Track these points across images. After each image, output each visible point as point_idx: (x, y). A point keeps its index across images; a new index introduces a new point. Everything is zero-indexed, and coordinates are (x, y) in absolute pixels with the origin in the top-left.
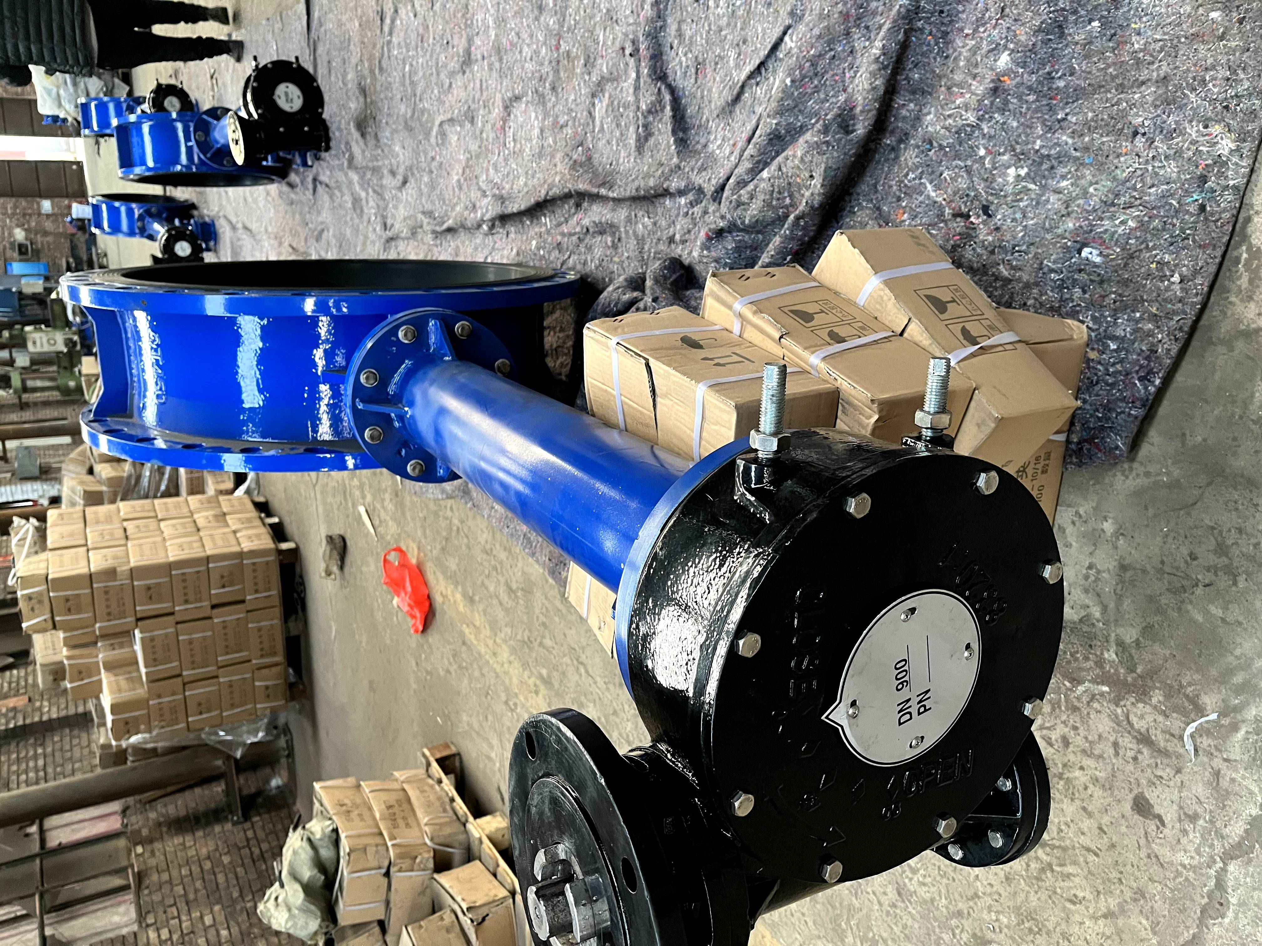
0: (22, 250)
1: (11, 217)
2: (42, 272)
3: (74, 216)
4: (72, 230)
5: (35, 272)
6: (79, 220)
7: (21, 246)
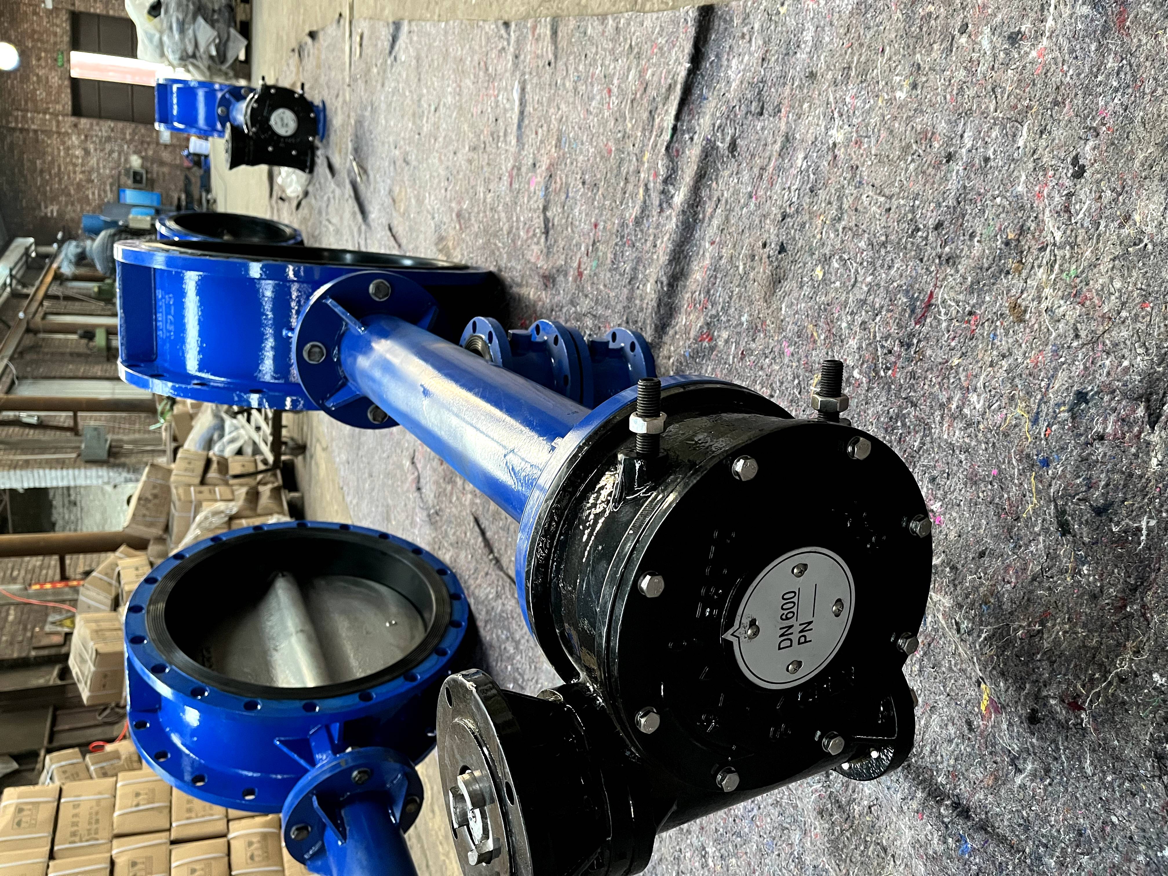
0: (137, 178)
1: (130, 142)
2: (155, 204)
3: (192, 150)
4: (187, 163)
5: (147, 202)
6: (195, 155)
7: (135, 174)
